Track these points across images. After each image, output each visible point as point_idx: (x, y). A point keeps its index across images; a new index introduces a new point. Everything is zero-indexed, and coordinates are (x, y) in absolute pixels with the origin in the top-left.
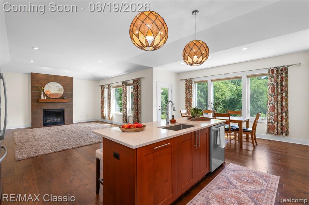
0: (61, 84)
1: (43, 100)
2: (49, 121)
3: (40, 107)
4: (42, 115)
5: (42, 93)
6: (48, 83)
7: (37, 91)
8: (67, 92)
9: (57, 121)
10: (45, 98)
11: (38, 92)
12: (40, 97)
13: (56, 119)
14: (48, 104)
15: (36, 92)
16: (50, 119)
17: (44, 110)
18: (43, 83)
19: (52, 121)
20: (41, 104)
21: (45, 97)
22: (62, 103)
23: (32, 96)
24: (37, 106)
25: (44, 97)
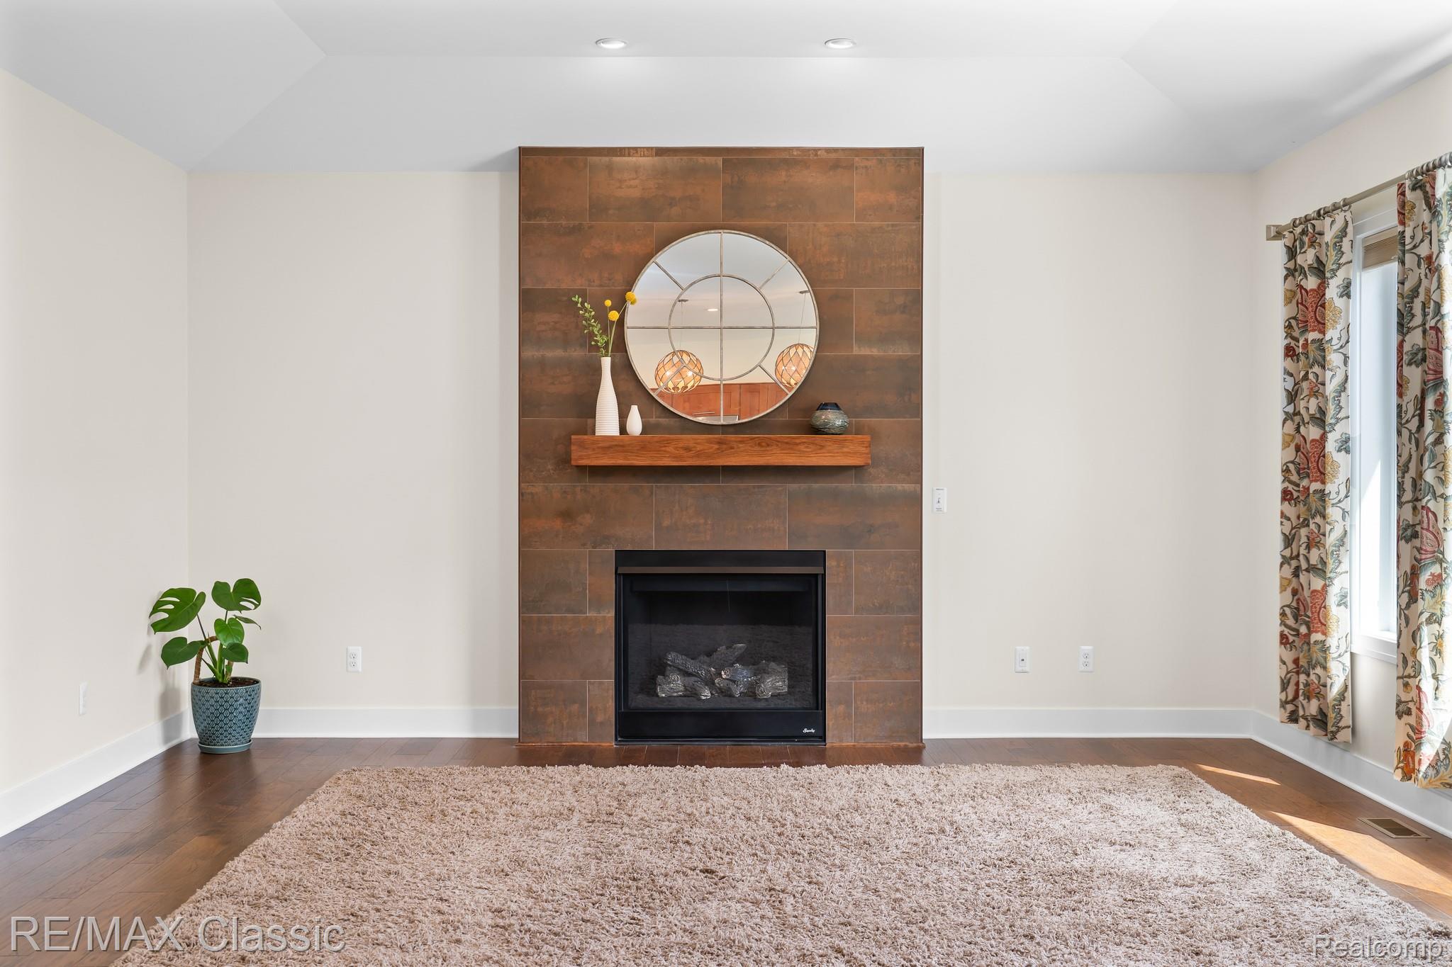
0: (793, 255)
1: (609, 445)
2: (672, 687)
3: (587, 519)
4: (611, 614)
5: (606, 362)
6: (665, 242)
7: (566, 343)
8: (858, 350)
9: (752, 692)
10: (635, 423)
11: (577, 353)
12: (588, 408)
13: (744, 675)
14: (661, 491)
15: (559, 353)
16: (691, 666)
17: (623, 557)
18: (617, 248)
19: (706, 694)
20: (598, 488)
21: (634, 410)
22: (795, 486)
23: (528, 404)
24: (567, 515)
25: (623, 416)
